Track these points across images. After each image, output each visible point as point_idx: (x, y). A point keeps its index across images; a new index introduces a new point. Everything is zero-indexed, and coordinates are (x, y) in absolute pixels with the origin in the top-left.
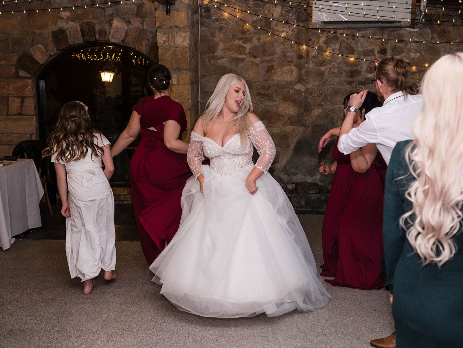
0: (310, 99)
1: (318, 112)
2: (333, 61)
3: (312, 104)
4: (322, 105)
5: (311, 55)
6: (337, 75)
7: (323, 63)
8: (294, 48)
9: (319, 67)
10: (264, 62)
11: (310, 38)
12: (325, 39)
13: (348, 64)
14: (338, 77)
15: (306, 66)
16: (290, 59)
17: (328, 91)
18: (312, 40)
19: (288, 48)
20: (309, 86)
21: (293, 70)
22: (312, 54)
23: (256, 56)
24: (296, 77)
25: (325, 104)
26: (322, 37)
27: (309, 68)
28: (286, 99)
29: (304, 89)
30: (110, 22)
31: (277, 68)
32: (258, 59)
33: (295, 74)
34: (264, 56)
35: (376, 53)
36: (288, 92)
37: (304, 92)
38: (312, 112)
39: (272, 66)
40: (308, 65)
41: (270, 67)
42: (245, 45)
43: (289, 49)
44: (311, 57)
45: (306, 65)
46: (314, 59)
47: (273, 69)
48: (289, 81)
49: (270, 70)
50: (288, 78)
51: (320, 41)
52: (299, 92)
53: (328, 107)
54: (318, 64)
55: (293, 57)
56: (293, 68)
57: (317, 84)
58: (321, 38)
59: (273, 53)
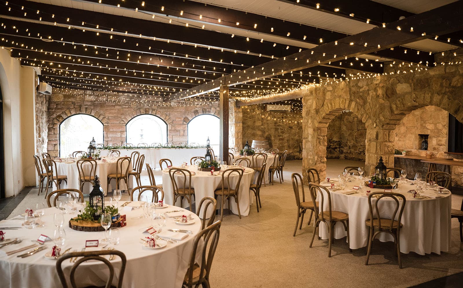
7: (268, 120)
8: (261, 116)
13: (274, 121)
16: (260, 119)
28: (259, 130)
30: (211, 109)
33: (261, 123)
43: (259, 116)
44: (265, 119)
49: (254, 122)
50: (259, 124)
59: (255, 118)
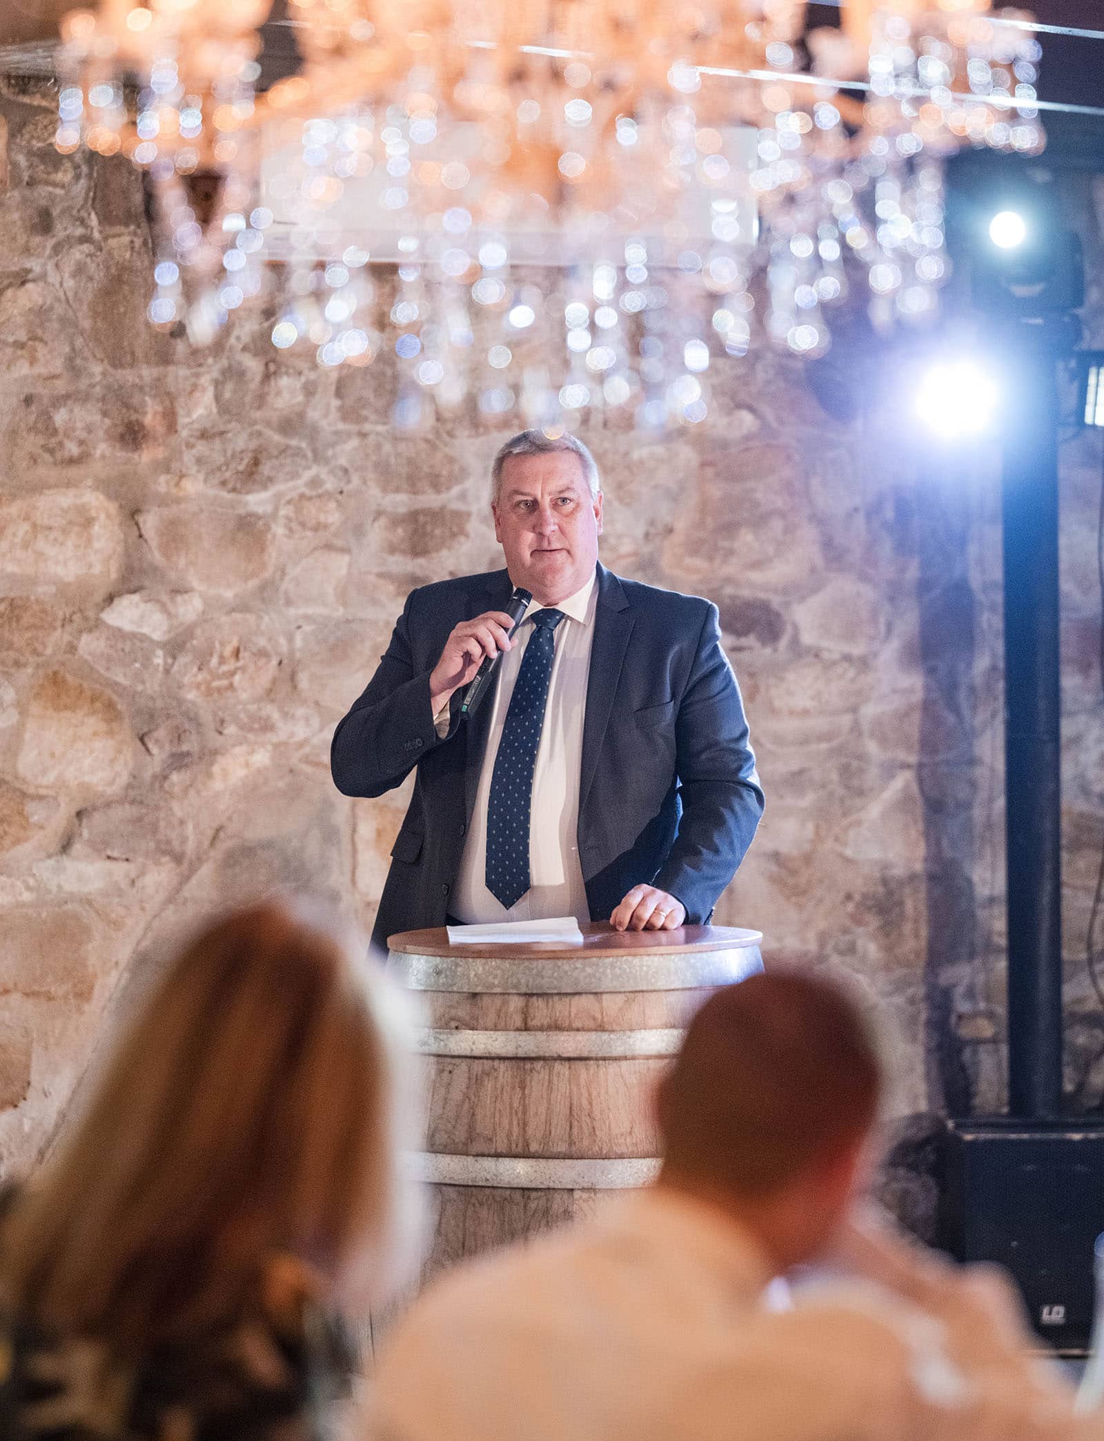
0: (198, 686)
1: (247, 765)
2: (310, 455)
3: (207, 717)
5: (187, 420)
6: (339, 542)
8: (92, 377)
9: (234, 490)
11: (177, 318)
12: (257, 327)
14: (345, 550)
15: (162, 489)
16: (73, 449)
17: (290, 639)
18: (189, 330)
19: (58, 376)
20: (189, 609)
21: (94, 514)
22: (194, 417)
24: (110, 557)
26: (242, 314)
27: (178, 501)
28: (60, 690)
29: (165, 628)
33: (105, 538)
36: (72, 648)
37: (163, 645)
38: (216, 769)
40: (172, 483)
43: (59, 382)
44: (184, 433)
45: (163, 478)
46: (201, 448)
48: (70, 578)
50: (64, 563)
51: (232, 340)
52: (132, 647)
53: (301, 732)
54: (228, 475)
55: (90, 432)
56: (95, 503)
57: (228, 594)
58: (236, 321)
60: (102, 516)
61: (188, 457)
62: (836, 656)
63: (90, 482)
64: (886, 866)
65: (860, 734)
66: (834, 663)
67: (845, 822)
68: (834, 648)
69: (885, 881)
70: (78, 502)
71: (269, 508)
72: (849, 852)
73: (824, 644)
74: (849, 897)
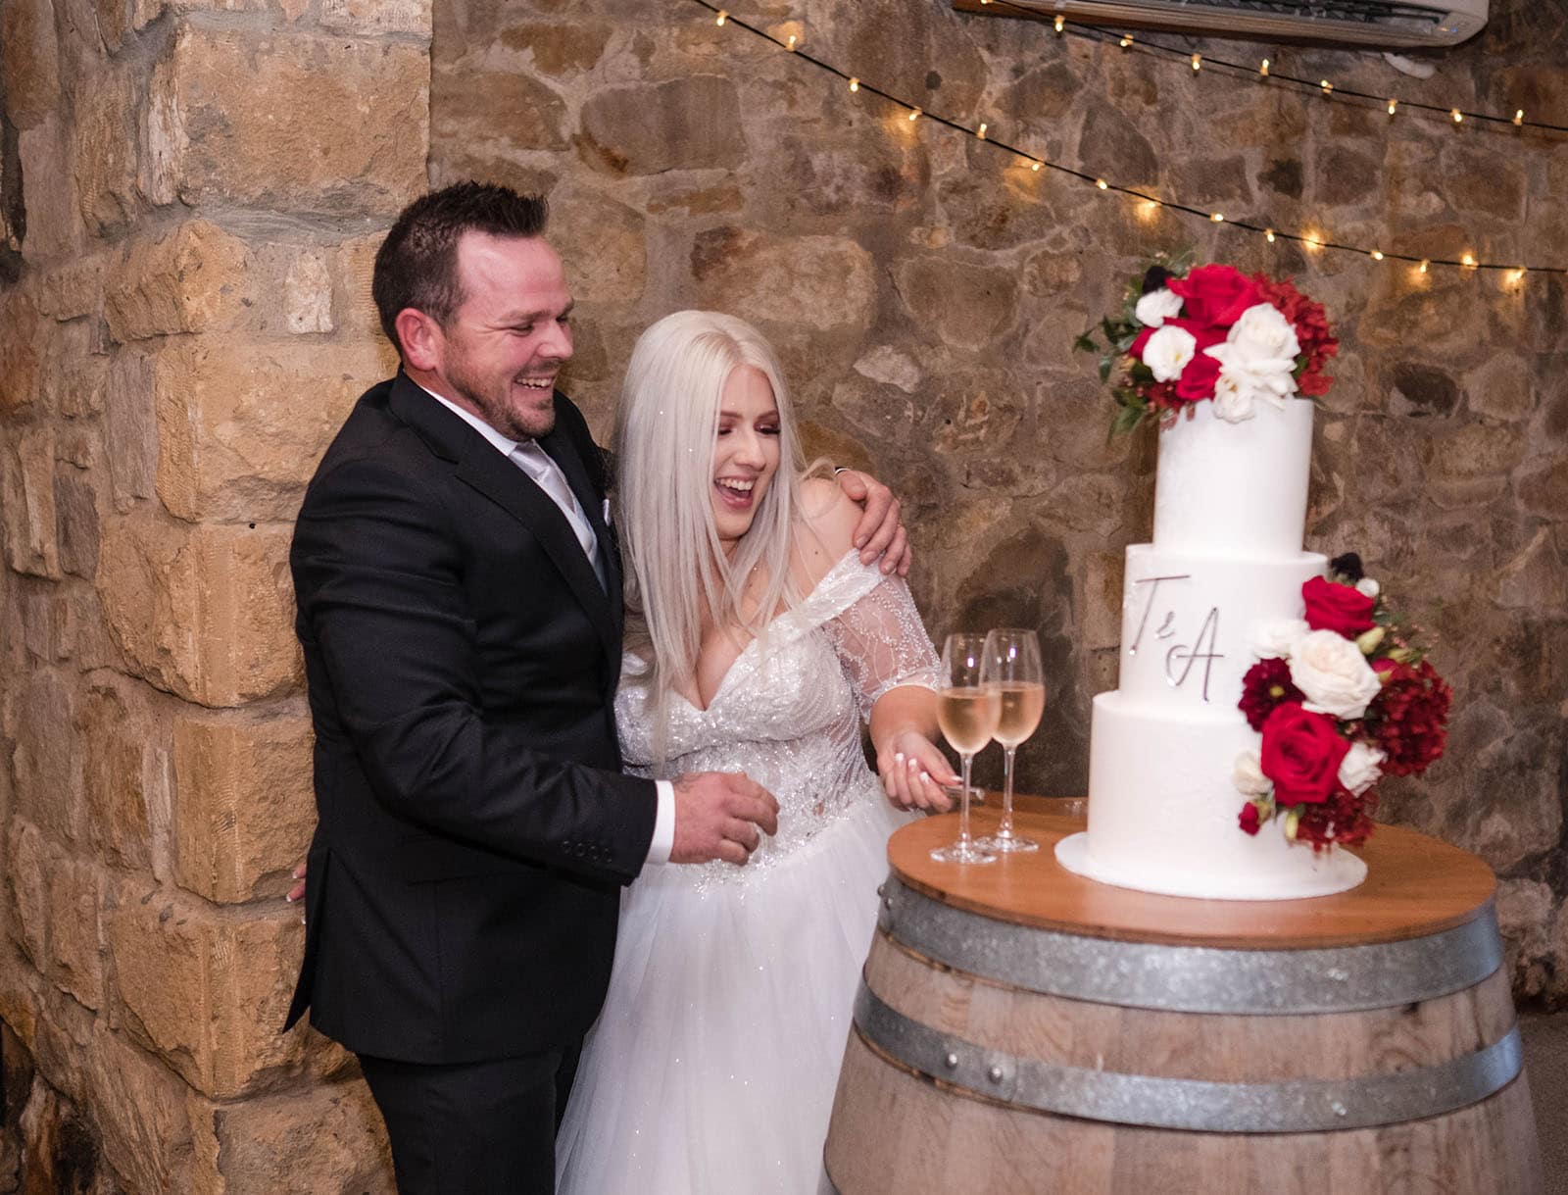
0: (945, 439)
1: (990, 517)
2: (1053, 214)
3: (954, 469)
4: (1009, 480)
5: (939, 173)
6: (1078, 302)
8: (850, 124)
9: (983, 245)
10: (675, 201)
11: (933, 69)
12: (1008, 84)
13: (1126, 235)
14: (1083, 311)
15: (915, 241)
17: (1032, 394)
18: (944, 82)
19: (816, 121)
20: (941, 363)
21: (850, 261)
22: (946, 170)
23: (626, 162)
24: (864, 307)
25: (1027, 469)
26: (993, 69)
29: (916, 380)
31: (755, 246)
32: (638, 181)
33: (859, 290)
34: (675, 159)
35: (1253, 184)
37: (912, 397)
38: (960, 521)
39: (728, 233)
40: (924, 236)
41: (714, 235)
42: (551, 83)
43: (818, 127)
44: (937, 186)
45: (916, 230)
46: (954, 201)
47: (736, 252)
48: (824, 326)
49: (714, 251)
50: (820, 310)
51: (984, 95)
52: (883, 399)
53: (1040, 486)
54: (978, 229)
55: (847, 178)
56: (851, 252)
57: (975, 348)
58: (988, 77)
59: (727, 150)
60: (858, 265)
61: (940, 210)
62: (1497, 423)
63: (845, 229)
64: (1526, 612)
65: (1512, 494)
66: (1494, 429)
67: (1495, 573)
68: (1495, 414)
69: (1526, 626)
70: (835, 250)
71: (1015, 265)
72: (1499, 601)
73: (1487, 412)
74: (1497, 641)
